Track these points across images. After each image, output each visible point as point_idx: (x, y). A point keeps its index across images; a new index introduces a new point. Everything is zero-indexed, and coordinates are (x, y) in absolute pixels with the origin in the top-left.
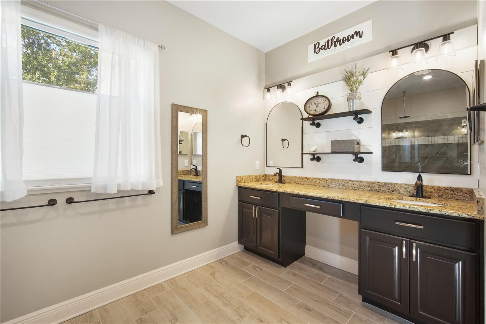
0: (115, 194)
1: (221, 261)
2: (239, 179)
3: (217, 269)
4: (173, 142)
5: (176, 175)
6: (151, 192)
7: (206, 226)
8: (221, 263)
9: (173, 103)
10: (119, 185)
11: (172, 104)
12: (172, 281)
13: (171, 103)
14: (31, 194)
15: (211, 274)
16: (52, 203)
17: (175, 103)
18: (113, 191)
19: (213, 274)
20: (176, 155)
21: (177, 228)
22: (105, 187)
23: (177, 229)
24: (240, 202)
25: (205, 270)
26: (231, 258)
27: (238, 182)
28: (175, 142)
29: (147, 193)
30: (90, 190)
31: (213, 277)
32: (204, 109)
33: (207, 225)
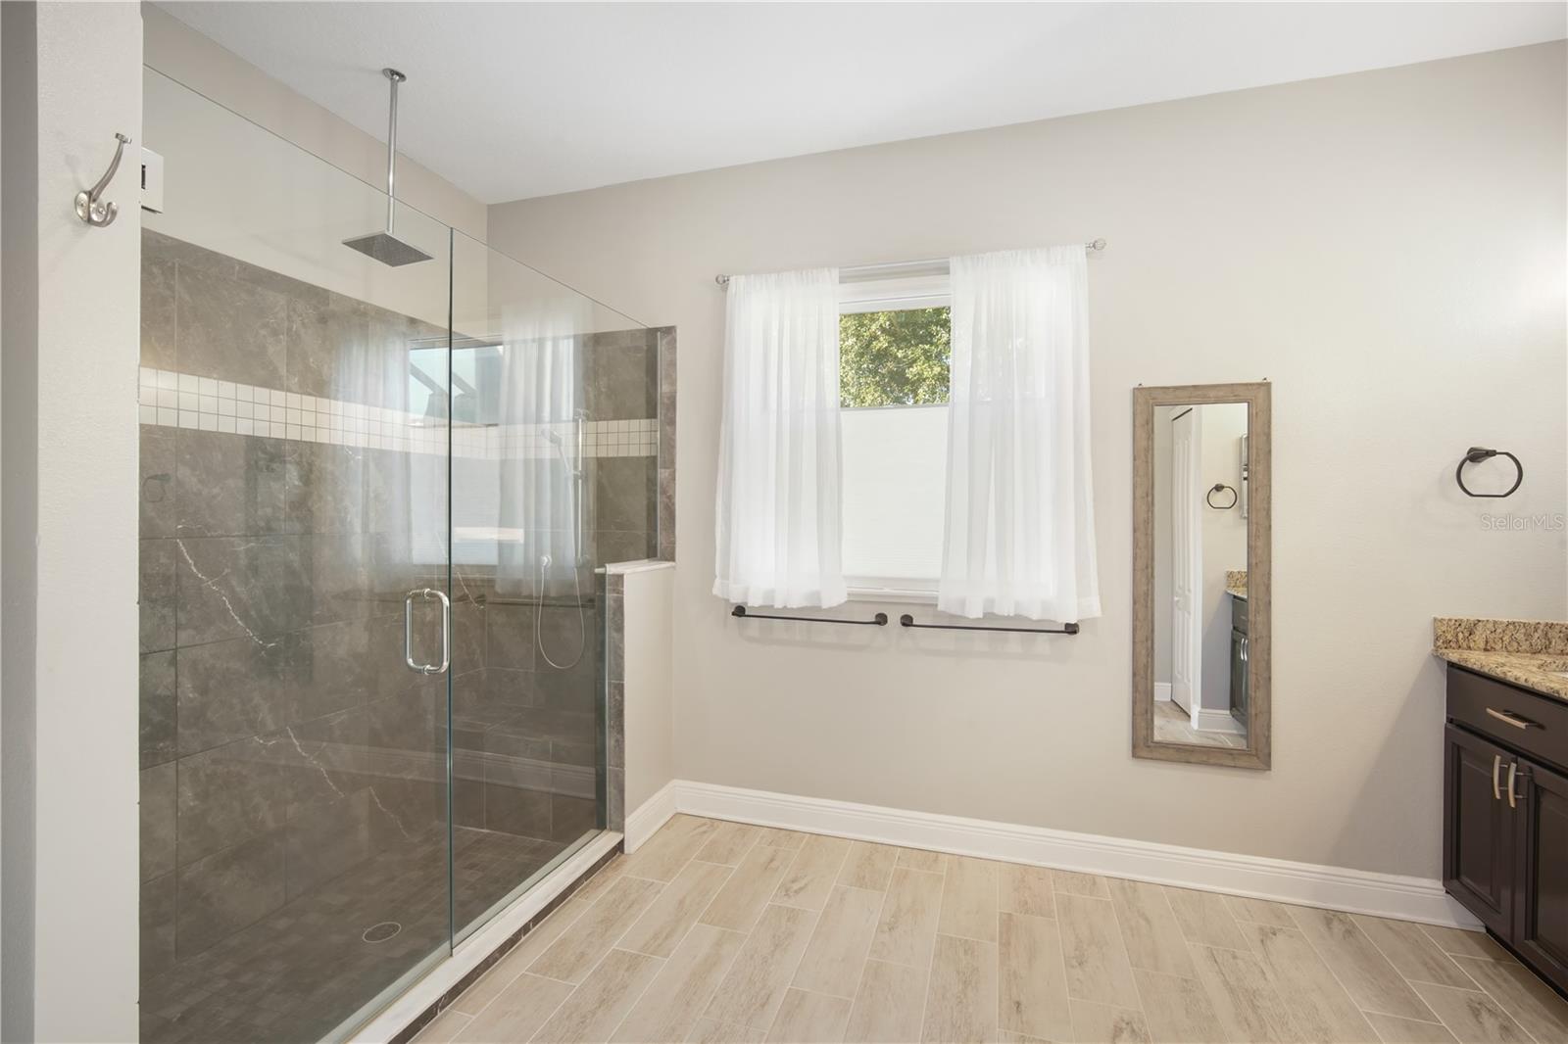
0: (979, 619)
1: (1330, 917)
2: (1451, 633)
3: (1297, 927)
4: (1137, 495)
5: (1148, 590)
6: (1071, 629)
7: (1266, 770)
8: (1328, 922)
9: (1137, 386)
10: (990, 602)
11: (1134, 389)
12: (1128, 887)
13: (1132, 387)
14: (854, 600)
15: (1261, 929)
16: (881, 620)
17: (1144, 385)
18: (974, 612)
19: (1267, 935)
20: (1147, 534)
21: (1150, 743)
22: (963, 603)
23: (1149, 747)
24: (1450, 726)
25: (1249, 911)
26: (1390, 929)
27: (1439, 644)
28: (1144, 495)
29: (1063, 629)
30: (936, 605)
31: (1262, 941)
32: (1259, 380)
33: (1270, 770)
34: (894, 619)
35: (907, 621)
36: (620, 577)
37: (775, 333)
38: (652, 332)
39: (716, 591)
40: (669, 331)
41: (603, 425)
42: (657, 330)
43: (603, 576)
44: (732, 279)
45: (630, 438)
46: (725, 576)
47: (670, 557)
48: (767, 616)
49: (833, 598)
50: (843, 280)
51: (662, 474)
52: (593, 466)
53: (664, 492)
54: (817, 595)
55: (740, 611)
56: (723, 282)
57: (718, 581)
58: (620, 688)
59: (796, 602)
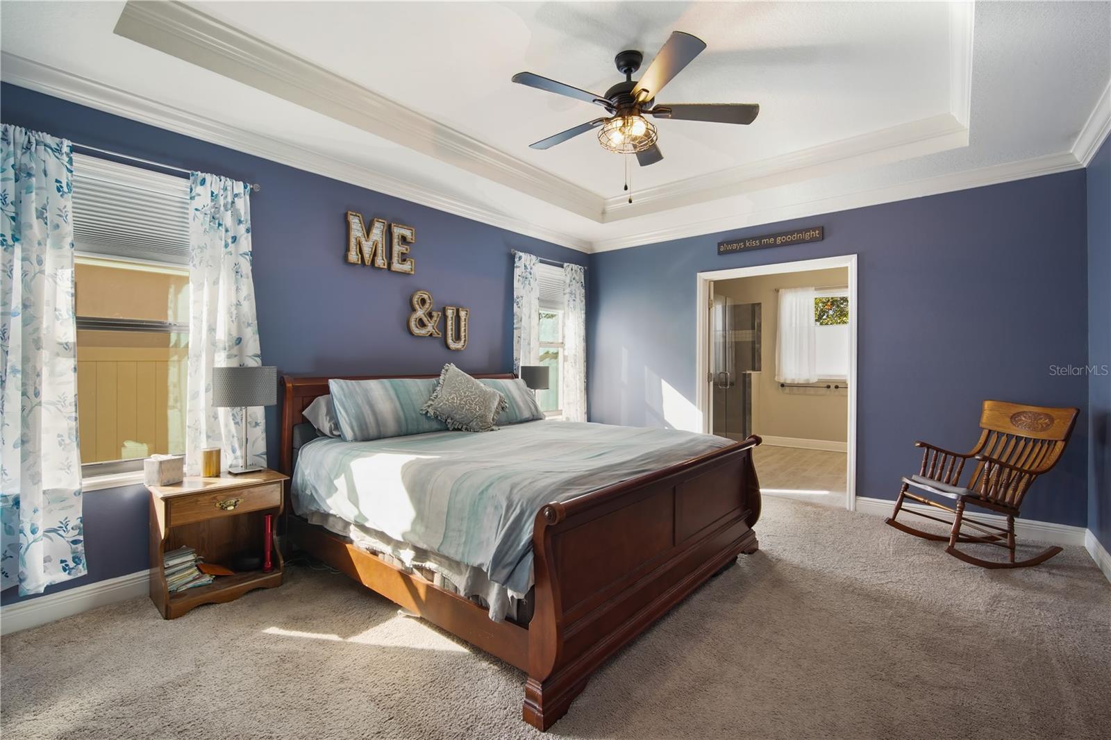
14: (820, 381)
16: (829, 387)
34: (833, 387)
35: (837, 387)
36: (750, 374)
37: (794, 305)
38: (754, 305)
39: (776, 379)
40: (759, 304)
41: (737, 332)
42: (755, 304)
43: (745, 374)
44: (780, 290)
45: (747, 336)
46: (779, 375)
47: (759, 370)
48: (792, 386)
49: (814, 380)
50: (816, 290)
51: (757, 346)
52: (734, 344)
53: (757, 351)
54: (808, 380)
55: (783, 385)
56: (777, 291)
57: (776, 377)
58: (751, 404)
59: (802, 381)
